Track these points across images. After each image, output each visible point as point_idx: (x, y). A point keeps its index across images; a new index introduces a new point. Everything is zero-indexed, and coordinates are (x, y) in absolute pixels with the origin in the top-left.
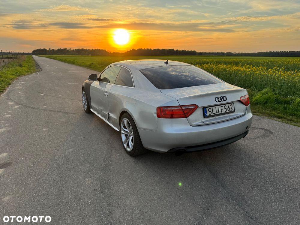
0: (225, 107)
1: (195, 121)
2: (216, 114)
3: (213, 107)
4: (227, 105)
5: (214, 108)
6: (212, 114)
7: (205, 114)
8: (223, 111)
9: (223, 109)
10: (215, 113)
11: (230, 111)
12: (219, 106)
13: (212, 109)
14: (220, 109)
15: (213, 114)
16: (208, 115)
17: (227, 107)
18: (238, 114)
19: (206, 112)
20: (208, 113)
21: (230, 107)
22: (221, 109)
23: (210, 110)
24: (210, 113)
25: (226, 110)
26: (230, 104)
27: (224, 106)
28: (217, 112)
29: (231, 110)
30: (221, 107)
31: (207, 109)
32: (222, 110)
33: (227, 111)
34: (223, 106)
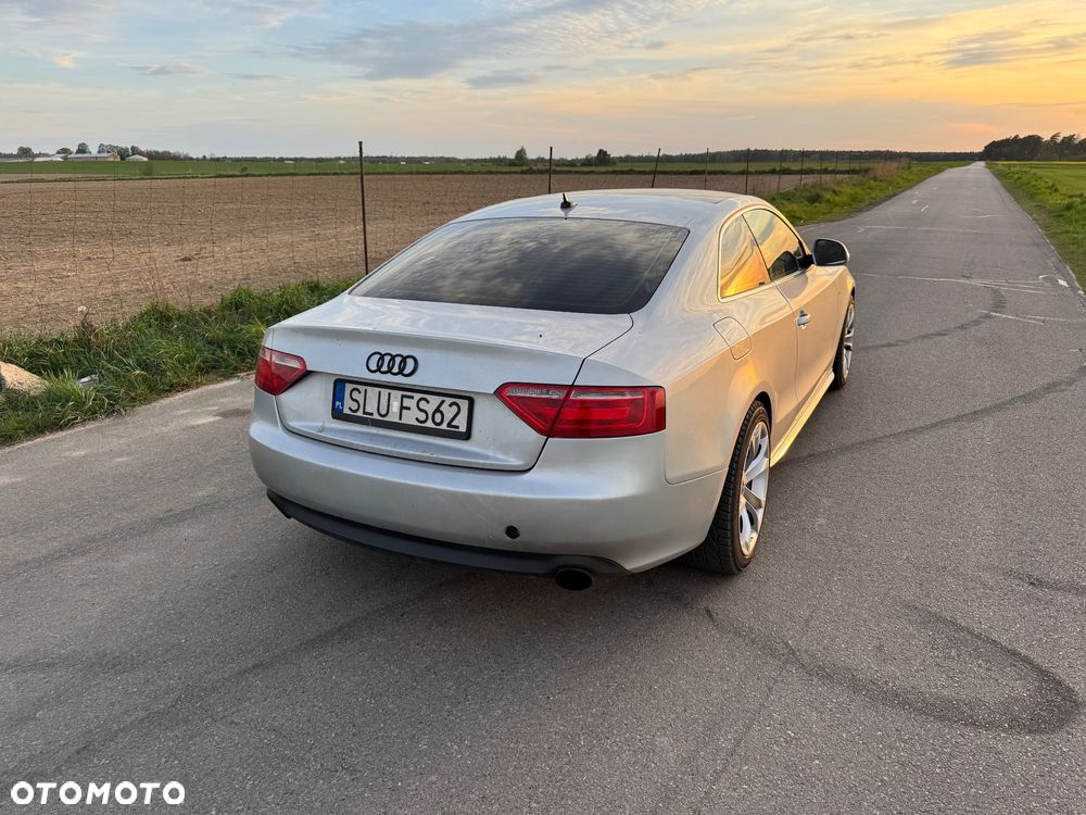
0: (423, 405)
1: (300, 417)
2: (376, 416)
3: (369, 389)
4: (435, 401)
5: (372, 392)
6: (360, 413)
7: (338, 403)
8: (410, 418)
9: (409, 409)
10: (372, 414)
11: (444, 426)
12: (393, 392)
13: (363, 394)
14: (395, 406)
15: (364, 413)
16: (346, 411)
17: (430, 409)
18: (490, 453)
19: (342, 400)
20: (348, 406)
21: (449, 412)
22: (402, 408)
23: (355, 395)
24: (355, 407)
25: (422, 416)
26: (449, 400)
27: (417, 396)
28: (383, 412)
29: (449, 425)
30: (403, 396)
31: (349, 387)
32: (404, 411)
33: (429, 424)
34: (412, 397)
